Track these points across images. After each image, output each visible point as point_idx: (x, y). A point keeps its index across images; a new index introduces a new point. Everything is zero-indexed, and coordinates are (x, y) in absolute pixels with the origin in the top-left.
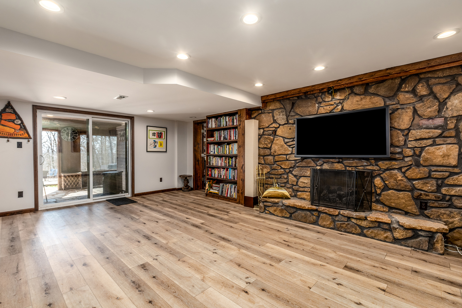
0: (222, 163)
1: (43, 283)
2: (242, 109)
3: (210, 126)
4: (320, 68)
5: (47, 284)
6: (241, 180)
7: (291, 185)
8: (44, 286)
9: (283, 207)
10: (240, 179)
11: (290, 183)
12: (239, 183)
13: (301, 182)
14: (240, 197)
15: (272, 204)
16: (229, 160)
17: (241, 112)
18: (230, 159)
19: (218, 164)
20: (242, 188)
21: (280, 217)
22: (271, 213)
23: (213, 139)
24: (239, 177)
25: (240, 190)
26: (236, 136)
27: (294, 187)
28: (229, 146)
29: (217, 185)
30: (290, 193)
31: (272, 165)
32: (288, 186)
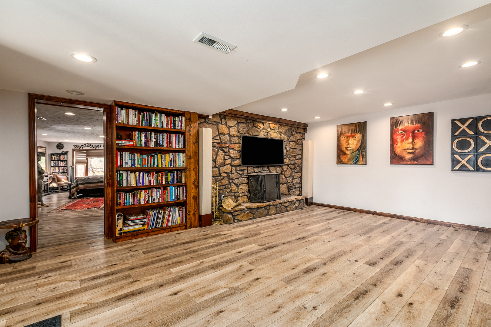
0: (152, 180)
1: (454, 310)
2: (192, 112)
3: (120, 119)
4: (284, 110)
5: (451, 306)
6: (193, 198)
7: (234, 193)
8: (456, 307)
9: (248, 211)
10: (191, 198)
11: (233, 191)
12: (189, 202)
13: (241, 189)
14: (191, 219)
15: (240, 212)
16: (166, 174)
17: (190, 116)
18: (169, 174)
19: (143, 184)
20: (194, 207)
21: (247, 220)
22: (239, 220)
23: (132, 143)
24: (189, 195)
25: (192, 210)
26: (179, 144)
27: (236, 194)
28: (165, 157)
29: (138, 217)
30: (233, 200)
31: (217, 177)
32: (232, 194)
